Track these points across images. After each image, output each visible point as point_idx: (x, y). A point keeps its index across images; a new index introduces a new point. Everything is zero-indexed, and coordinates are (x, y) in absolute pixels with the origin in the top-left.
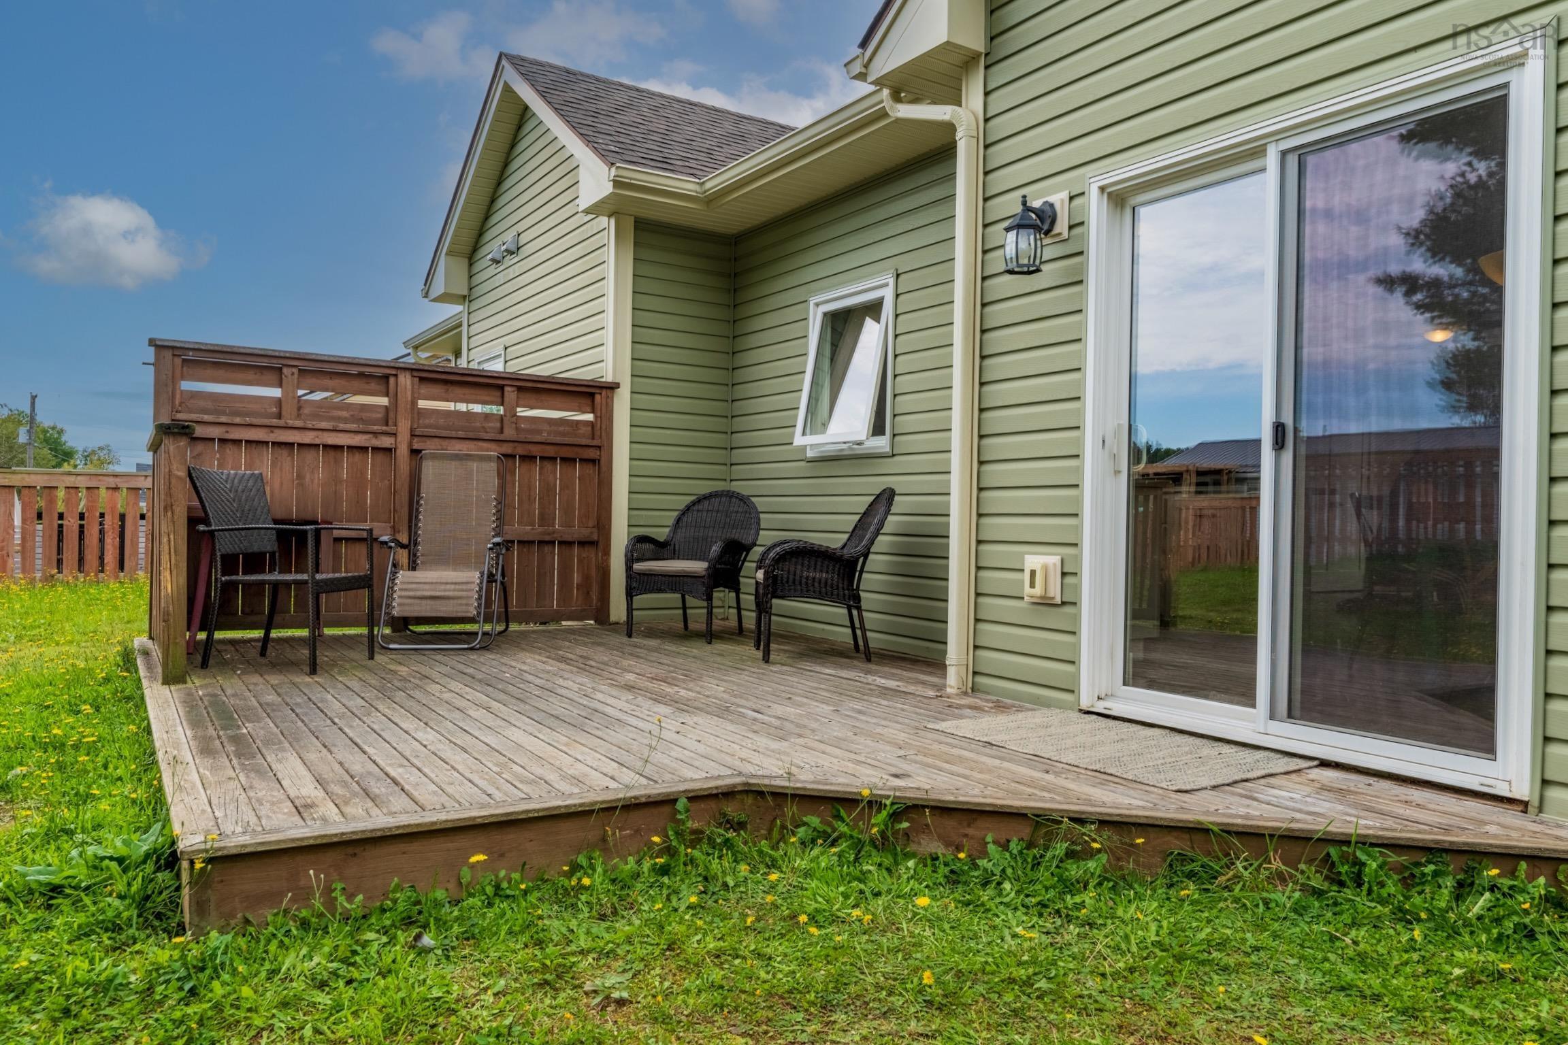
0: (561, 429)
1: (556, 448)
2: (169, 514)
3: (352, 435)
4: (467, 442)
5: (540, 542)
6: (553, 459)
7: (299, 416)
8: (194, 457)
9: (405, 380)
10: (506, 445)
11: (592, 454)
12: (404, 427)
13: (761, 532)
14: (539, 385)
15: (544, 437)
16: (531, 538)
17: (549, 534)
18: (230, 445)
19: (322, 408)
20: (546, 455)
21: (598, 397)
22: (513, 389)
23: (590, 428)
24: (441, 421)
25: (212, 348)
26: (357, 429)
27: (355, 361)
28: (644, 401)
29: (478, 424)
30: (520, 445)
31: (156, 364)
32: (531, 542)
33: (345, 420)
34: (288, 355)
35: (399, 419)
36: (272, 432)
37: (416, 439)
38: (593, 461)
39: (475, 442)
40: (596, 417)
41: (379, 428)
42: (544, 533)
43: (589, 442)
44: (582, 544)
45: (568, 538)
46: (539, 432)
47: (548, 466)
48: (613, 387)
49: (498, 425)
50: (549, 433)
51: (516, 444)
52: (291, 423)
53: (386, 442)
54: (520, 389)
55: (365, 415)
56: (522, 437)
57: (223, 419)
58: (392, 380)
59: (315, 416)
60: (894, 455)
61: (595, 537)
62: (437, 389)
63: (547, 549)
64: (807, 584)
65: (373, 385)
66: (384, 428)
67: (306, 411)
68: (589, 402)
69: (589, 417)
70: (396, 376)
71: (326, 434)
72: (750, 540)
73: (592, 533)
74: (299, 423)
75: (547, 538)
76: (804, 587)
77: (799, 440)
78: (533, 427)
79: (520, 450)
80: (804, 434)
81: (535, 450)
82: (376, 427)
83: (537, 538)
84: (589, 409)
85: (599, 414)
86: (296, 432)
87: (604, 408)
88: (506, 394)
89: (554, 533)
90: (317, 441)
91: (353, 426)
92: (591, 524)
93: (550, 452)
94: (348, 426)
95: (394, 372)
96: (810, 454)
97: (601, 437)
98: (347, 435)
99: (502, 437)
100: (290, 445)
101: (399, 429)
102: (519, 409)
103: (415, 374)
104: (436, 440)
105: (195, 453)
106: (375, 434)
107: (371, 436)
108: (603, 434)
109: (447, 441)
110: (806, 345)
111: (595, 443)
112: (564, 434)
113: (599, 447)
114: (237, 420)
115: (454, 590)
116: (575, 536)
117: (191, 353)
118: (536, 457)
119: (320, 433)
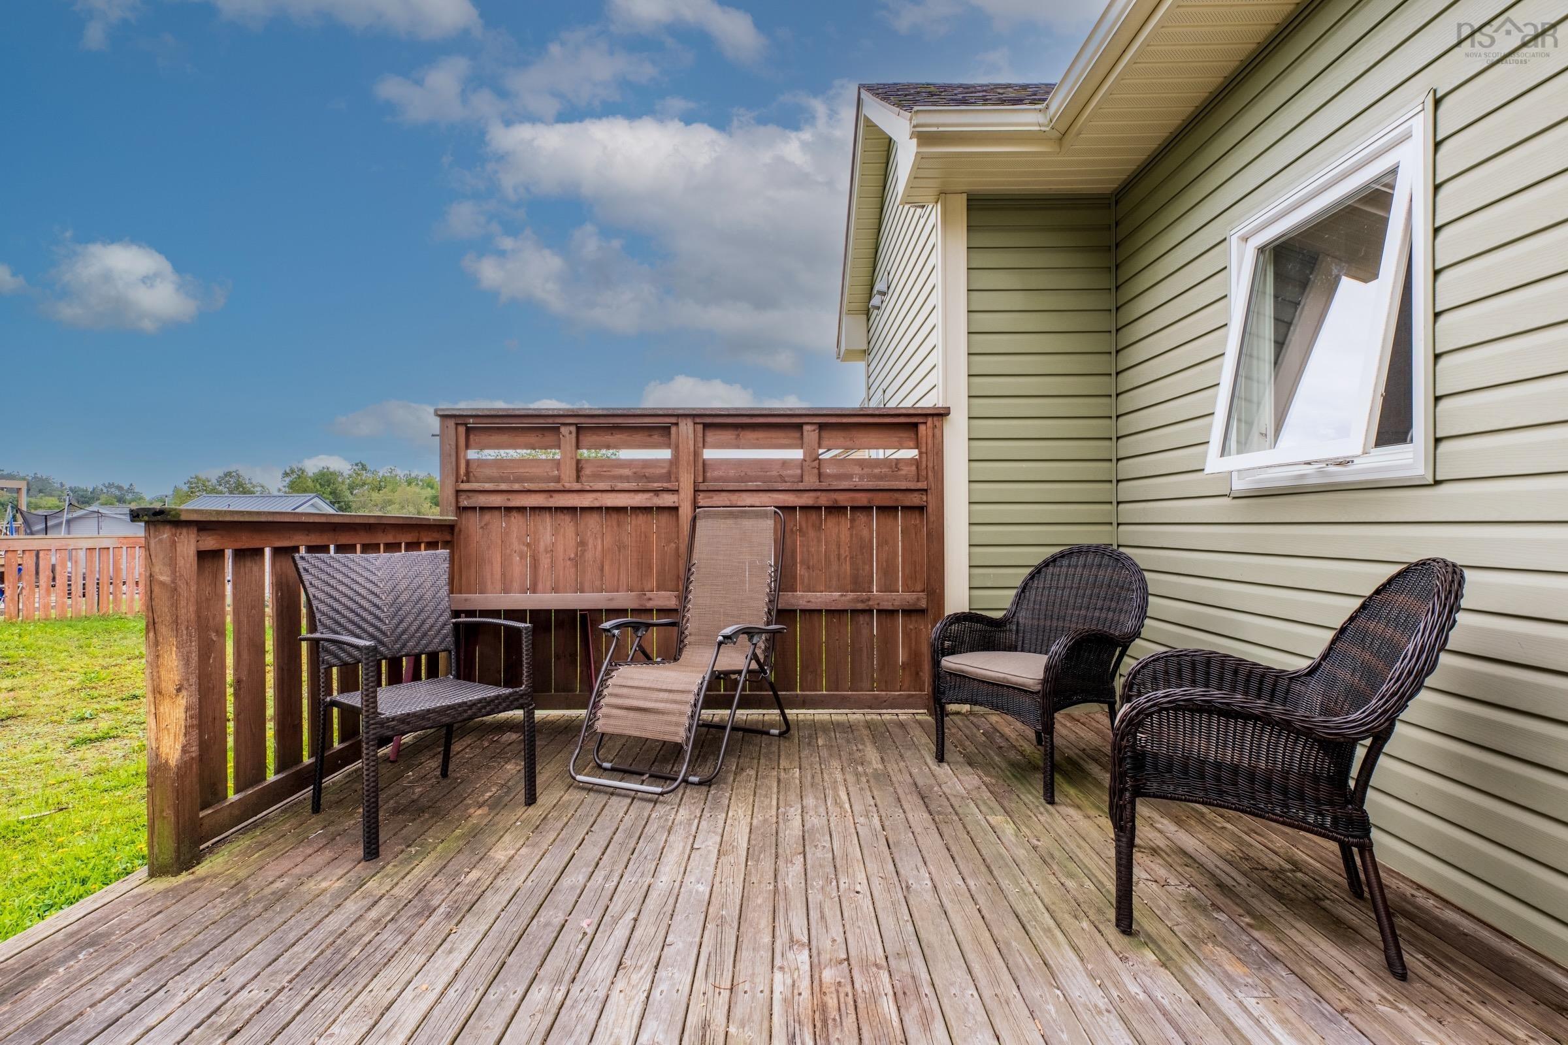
0: (877, 471)
1: (869, 495)
2: (151, 634)
3: (632, 495)
4: (761, 494)
5: (853, 611)
6: (867, 509)
7: (578, 478)
8: (482, 528)
9: (686, 429)
10: (806, 495)
11: (915, 500)
12: (686, 482)
13: (1147, 622)
14: (845, 420)
15: (856, 482)
16: (839, 607)
17: (862, 601)
18: (514, 514)
19: (603, 466)
20: (856, 505)
21: (922, 428)
22: (813, 427)
23: (914, 468)
24: (732, 473)
25: (488, 413)
26: (636, 488)
27: (630, 413)
28: (986, 428)
29: (775, 473)
30: (824, 494)
31: (442, 435)
32: (843, 612)
33: (627, 479)
34: (561, 413)
35: (681, 474)
36: (551, 497)
37: (702, 495)
38: (921, 509)
39: (769, 494)
40: (920, 453)
41: (660, 485)
42: (857, 600)
43: (912, 485)
44: (909, 612)
45: (887, 606)
46: (849, 477)
47: (862, 518)
48: (941, 414)
49: (799, 471)
50: (861, 478)
51: (819, 494)
52: (568, 486)
53: (668, 500)
54: (822, 427)
55: (648, 472)
56: (824, 485)
57: (503, 487)
58: (673, 429)
59: (597, 477)
60: (1437, 483)
61: (923, 604)
62: (728, 435)
63: (862, 619)
64: (1218, 779)
65: (656, 438)
66: (665, 485)
67: (587, 471)
68: (913, 436)
69: (912, 453)
70: (677, 424)
71: (605, 495)
72: (1130, 625)
73: (918, 599)
74: (577, 486)
75: (860, 606)
76: (1210, 783)
77: (1214, 463)
78: (842, 471)
79: (824, 500)
80: (1223, 452)
81: (843, 499)
82: (656, 485)
83: (849, 607)
84: (912, 444)
85: (924, 450)
86: (575, 495)
87: (930, 441)
88: (805, 433)
89: (869, 600)
90: (597, 504)
91: (632, 486)
92: (919, 587)
93: (862, 499)
94: (626, 486)
95: (673, 420)
96: (1238, 485)
97: (927, 478)
98: (627, 495)
99: (801, 486)
100: (572, 510)
101: (681, 484)
102: (821, 451)
103: (698, 420)
104: (724, 494)
105: (483, 524)
106: (656, 492)
107: (652, 494)
108: (930, 473)
109: (737, 494)
110: (1227, 311)
111: (920, 485)
112: (880, 477)
113: (926, 490)
114: (516, 487)
115: (667, 701)
116: (896, 603)
117: (471, 421)
118: (846, 507)
119: (599, 494)
